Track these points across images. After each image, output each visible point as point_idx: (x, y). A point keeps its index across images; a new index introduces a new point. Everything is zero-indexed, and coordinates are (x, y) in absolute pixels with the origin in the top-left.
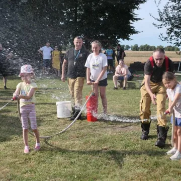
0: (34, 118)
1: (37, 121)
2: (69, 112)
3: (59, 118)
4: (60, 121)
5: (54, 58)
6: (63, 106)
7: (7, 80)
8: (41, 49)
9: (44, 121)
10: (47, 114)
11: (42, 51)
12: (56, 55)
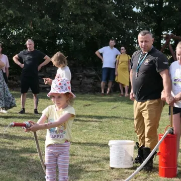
0: (64, 166)
1: (69, 171)
2: (129, 159)
3: (112, 168)
4: (114, 172)
5: (119, 66)
6: (120, 149)
7: (40, 99)
8: (100, 51)
9: (87, 172)
10: (93, 159)
11: (101, 55)
12: (122, 62)
